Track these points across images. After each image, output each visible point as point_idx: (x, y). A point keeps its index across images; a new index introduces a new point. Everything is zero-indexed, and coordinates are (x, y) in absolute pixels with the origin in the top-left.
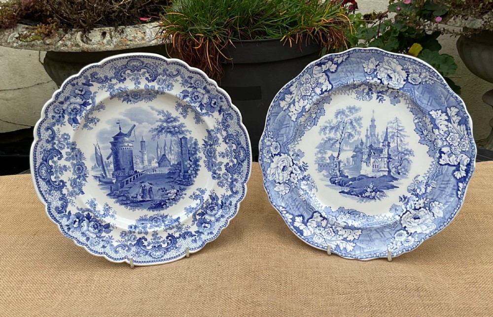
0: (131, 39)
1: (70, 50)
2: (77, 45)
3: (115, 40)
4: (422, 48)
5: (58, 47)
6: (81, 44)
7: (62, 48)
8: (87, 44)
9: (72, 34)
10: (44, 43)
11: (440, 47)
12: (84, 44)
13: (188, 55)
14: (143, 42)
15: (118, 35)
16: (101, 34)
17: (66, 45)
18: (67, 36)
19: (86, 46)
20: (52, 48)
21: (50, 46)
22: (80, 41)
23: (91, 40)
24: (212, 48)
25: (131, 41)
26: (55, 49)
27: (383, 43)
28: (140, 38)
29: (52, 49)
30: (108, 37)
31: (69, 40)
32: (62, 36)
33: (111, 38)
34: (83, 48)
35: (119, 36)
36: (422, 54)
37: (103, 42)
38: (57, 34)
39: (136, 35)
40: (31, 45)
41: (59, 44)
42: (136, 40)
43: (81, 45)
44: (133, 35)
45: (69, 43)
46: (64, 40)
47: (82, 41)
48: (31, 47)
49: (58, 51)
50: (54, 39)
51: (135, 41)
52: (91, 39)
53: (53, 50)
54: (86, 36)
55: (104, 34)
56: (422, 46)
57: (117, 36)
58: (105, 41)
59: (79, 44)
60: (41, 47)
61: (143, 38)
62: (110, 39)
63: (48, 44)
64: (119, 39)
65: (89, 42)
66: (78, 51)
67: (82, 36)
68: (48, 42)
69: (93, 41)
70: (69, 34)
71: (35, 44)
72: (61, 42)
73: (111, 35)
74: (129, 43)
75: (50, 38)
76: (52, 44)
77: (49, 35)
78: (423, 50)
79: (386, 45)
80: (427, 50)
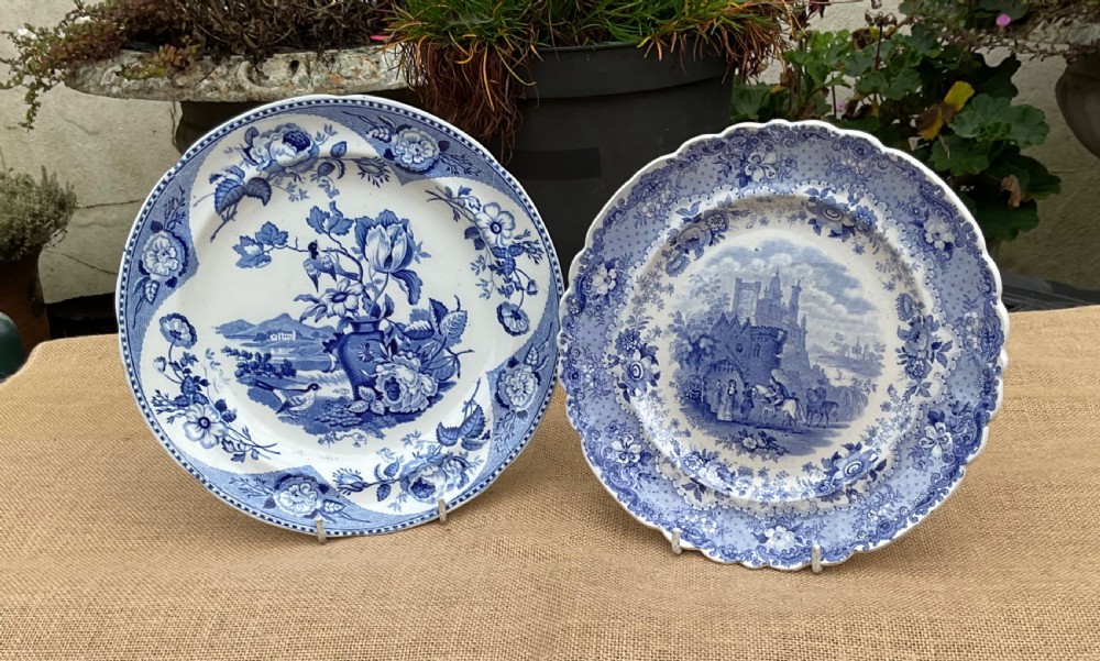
0: (349, 74)
1: (224, 99)
2: (240, 88)
3: (315, 77)
4: (972, 92)
5: (200, 92)
6: (248, 85)
7: (209, 95)
8: (260, 84)
9: (229, 67)
10: (173, 85)
11: (1014, 91)
12: (252, 85)
13: (447, 81)
14: (374, 80)
15: (322, 65)
16: (288, 65)
17: (216, 89)
18: (218, 69)
19: (257, 89)
20: (188, 94)
21: (185, 91)
22: (246, 79)
23: (267, 78)
24: (496, 66)
25: (348, 78)
26: (195, 95)
27: (888, 81)
28: (368, 72)
29: (189, 96)
30: (302, 71)
31: (224, 77)
32: (210, 69)
33: (309, 73)
34: (251, 93)
35: (325, 68)
36: (973, 103)
37: (291, 82)
38: (199, 67)
39: (359, 67)
40: (147, 90)
41: (202, 87)
42: (360, 76)
43: (247, 88)
44: (353, 68)
45: (222, 84)
46: (212, 78)
47: (250, 79)
48: (148, 93)
49: (199, 100)
50: (194, 76)
51: (358, 79)
52: (266, 74)
53: (191, 99)
54: (257, 70)
55: (294, 65)
56: (973, 87)
57: (320, 69)
58: (296, 79)
59: (244, 85)
60: (166, 92)
61: (374, 74)
62: (306, 74)
63: (181, 87)
64: (324, 75)
65: (263, 81)
66: (241, 100)
67: (249, 71)
68: (180, 82)
69: (271, 78)
70: (223, 66)
71: (155, 87)
72: (205, 82)
73: (308, 66)
74: (345, 82)
75: (184, 74)
76: (189, 87)
77: (182, 68)
78: (975, 95)
79: (893, 85)
80: (985, 96)
